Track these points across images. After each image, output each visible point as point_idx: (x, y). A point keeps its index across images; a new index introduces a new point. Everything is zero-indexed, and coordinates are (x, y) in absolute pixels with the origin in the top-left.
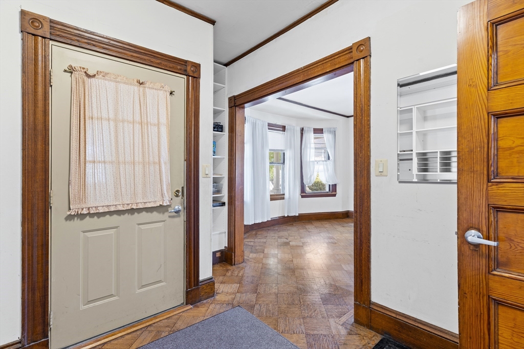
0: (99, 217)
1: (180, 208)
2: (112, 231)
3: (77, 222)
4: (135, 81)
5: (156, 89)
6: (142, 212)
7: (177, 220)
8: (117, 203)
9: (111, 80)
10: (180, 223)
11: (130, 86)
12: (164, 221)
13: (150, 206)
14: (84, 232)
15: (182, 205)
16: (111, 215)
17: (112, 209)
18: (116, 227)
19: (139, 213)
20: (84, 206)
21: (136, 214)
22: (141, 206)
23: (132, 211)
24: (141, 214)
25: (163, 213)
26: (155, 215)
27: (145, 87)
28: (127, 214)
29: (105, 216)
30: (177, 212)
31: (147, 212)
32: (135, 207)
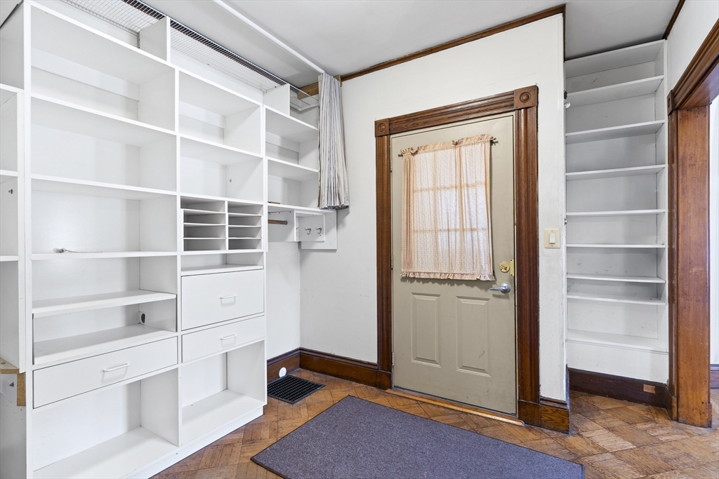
0: (423, 283)
1: (510, 286)
2: (434, 299)
3: (408, 284)
4: (451, 143)
5: (472, 144)
6: (461, 284)
7: (504, 301)
8: (436, 271)
9: (430, 151)
10: (508, 307)
11: (446, 151)
12: (487, 300)
13: (467, 279)
14: (414, 294)
15: (511, 284)
16: (433, 283)
17: (432, 277)
18: (438, 296)
19: (458, 285)
20: (411, 270)
21: (456, 285)
22: (457, 277)
23: (451, 282)
24: (461, 286)
25: (486, 290)
26: (476, 291)
27: (461, 146)
28: (447, 284)
29: (428, 282)
30: (505, 291)
31: (467, 285)
32: (451, 278)
